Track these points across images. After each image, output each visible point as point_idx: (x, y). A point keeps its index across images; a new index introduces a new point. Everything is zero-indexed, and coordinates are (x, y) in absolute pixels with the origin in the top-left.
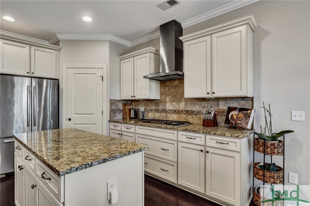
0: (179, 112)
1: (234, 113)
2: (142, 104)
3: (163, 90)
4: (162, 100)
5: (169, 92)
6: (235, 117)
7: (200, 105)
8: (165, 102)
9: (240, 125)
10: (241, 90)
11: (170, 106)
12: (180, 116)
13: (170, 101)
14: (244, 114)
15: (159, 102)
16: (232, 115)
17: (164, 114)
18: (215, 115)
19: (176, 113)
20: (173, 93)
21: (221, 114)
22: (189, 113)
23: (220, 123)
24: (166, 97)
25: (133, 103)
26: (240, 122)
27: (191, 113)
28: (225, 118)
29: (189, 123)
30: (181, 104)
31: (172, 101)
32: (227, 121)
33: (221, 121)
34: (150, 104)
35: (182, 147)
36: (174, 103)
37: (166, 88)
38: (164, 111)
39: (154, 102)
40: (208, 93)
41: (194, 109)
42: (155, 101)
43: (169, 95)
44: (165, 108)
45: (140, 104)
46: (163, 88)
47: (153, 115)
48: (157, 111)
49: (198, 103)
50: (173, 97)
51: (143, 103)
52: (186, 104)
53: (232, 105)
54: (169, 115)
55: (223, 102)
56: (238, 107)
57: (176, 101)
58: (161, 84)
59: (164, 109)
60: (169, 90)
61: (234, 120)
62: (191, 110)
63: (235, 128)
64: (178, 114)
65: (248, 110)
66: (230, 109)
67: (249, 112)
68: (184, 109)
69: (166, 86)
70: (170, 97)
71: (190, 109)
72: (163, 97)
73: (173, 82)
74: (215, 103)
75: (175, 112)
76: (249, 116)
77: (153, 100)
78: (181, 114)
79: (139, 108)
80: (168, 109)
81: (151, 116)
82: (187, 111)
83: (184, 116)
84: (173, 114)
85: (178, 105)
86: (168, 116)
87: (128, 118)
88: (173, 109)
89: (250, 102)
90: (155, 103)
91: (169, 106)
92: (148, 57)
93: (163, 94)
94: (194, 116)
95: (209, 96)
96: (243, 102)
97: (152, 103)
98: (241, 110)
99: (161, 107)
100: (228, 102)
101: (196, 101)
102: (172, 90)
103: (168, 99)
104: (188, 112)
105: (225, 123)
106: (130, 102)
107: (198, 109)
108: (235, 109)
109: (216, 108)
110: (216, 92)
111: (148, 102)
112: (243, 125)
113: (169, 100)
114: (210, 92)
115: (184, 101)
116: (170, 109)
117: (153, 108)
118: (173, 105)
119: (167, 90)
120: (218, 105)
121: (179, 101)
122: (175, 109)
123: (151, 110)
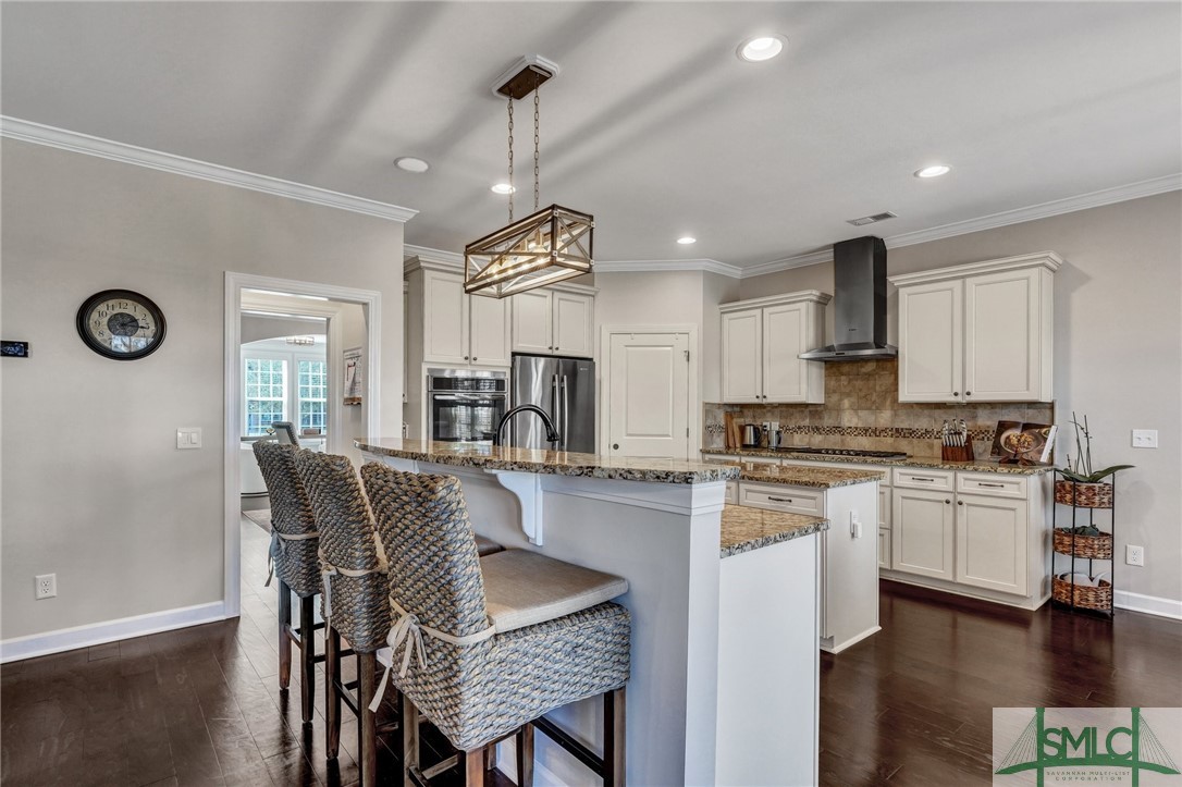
0: (877, 432)
1: (1013, 434)
2: (773, 414)
3: (833, 383)
4: (830, 405)
5: (851, 389)
6: (1014, 441)
7: (930, 416)
8: (839, 410)
9: (1025, 457)
10: (1028, 389)
11: (853, 419)
12: (880, 441)
13: (851, 408)
14: (1032, 434)
15: (822, 411)
16: (1008, 438)
17: (838, 437)
18: (968, 436)
19: (868, 434)
20: (860, 390)
21: (981, 436)
22: (902, 435)
23: (980, 454)
24: (841, 400)
25: (746, 411)
26: (1025, 450)
27: (907, 435)
28: (990, 444)
29: (905, 454)
30: (882, 414)
31: (856, 409)
32: (997, 449)
33: (980, 451)
34: (797, 415)
35: (903, 497)
36: (862, 413)
37: (843, 378)
38: (838, 429)
39: (808, 410)
40: (956, 394)
41: (916, 426)
42: (811, 408)
43: (848, 395)
44: (839, 424)
45: (769, 414)
46: (834, 378)
47: (806, 440)
48: (817, 429)
50: (859, 398)
51: (777, 411)
52: (896, 415)
53: (1006, 418)
54: (848, 438)
55: (987, 412)
56: (1023, 421)
57: (869, 409)
58: (826, 369)
59: (836, 426)
60: (849, 383)
61: (1012, 446)
62: (908, 428)
63: (1015, 462)
64: (874, 437)
65: (1042, 426)
66: (1003, 426)
67: (1044, 430)
68: (889, 425)
70: (853, 399)
71: (905, 425)
72: (835, 398)
73: (862, 367)
74: (966, 413)
75: (866, 431)
76: (1045, 439)
77: (807, 405)
78: (882, 435)
79: (764, 424)
80: (848, 425)
81: (798, 440)
82: (897, 430)
83: (890, 440)
84: (859, 437)
85: (873, 418)
87: (738, 445)
88: (860, 425)
89: (1048, 412)
90: (810, 412)
91: (849, 419)
92: (803, 311)
93: (834, 392)
94: (915, 441)
95: (959, 399)
96: (1031, 412)
97: (802, 411)
98: (1026, 427)
99: (828, 421)
100: (997, 410)
101: (921, 408)
102: (859, 383)
103: (846, 403)
104: (900, 431)
105: (993, 453)
106: (738, 409)
107: (925, 426)
108: (1014, 425)
109: (970, 424)
110: (973, 392)
111: (791, 410)
112: (1032, 455)
114: (959, 391)
115: (889, 408)
116: (853, 425)
117: (807, 422)
118: (859, 417)
119: (846, 383)
120: (974, 417)
121: (877, 408)
122: (867, 426)
123: (799, 428)
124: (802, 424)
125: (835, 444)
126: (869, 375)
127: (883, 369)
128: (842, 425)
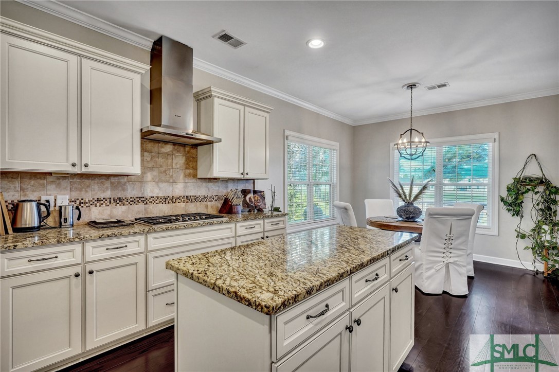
0: (174, 200)
1: (251, 196)
5: (153, 164)
7: (206, 187)
8: (142, 182)
10: (265, 173)
11: (155, 190)
12: (176, 206)
14: (259, 196)
15: (126, 182)
17: (141, 206)
19: (167, 201)
22: (191, 201)
24: (144, 173)
27: (193, 200)
30: (178, 186)
31: (157, 181)
34: (96, 187)
36: (162, 185)
38: (142, 200)
39: (109, 181)
40: (242, 174)
42: (113, 179)
43: (151, 169)
44: (143, 194)
45: (53, 186)
47: (107, 212)
48: (120, 200)
49: (204, 184)
50: (160, 172)
54: (151, 207)
55: (232, 184)
57: (168, 181)
59: (140, 196)
60: (151, 159)
62: (194, 195)
64: (172, 204)
66: (246, 192)
67: (262, 193)
68: (183, 195)
69: (146, 151)
70: (155, 173)
71: (192, 193)
73: (162, 147)
74: (223, 185)
75: (165, 200)
78: (177, 202)
80: (150, 195)
81: (97, 213)
82: (187, 197)
84: (161, 205)
85: (171, 189)
86: (149, 210)
88: (160, 195)
89: (252, 185)
90: (111, 183)
91: (151, 190)
94: (198, 204)
96: (247, 184)
97: (102, 183)
99: (132, 193)
100: (235, 184)
101: (201, 182)
102: (160, 160)
103: (149, 176)
104: (189, 198)
110: (249, 173)
112: (263, 206)
113: (153, 179)
115: (183, 181)
116: (155, 195)
117: (108, 194)
118: (160, 189)
119: (149, 159)
120: (227, 187)
121: (174, 181)
122: (166, 195)
123: (98, 200)
124: (102, 196)
125: (139, 212)
126: (167, 155)
127: (178, 152)
128: (145, 195)
